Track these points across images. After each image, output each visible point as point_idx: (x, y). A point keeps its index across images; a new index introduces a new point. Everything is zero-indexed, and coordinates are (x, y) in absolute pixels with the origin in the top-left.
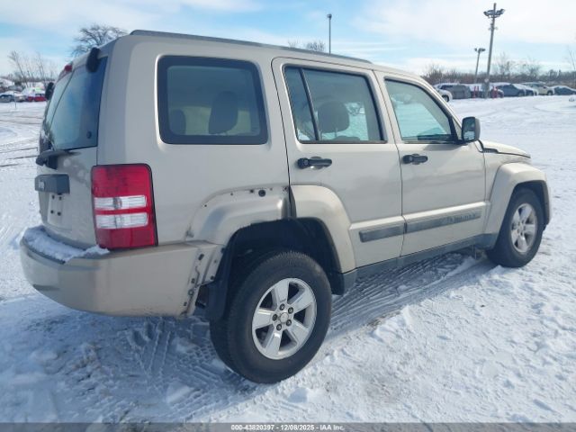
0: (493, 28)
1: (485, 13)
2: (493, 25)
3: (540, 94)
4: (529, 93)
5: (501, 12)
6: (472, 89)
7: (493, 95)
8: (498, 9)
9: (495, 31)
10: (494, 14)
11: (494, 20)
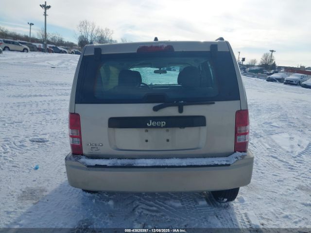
0: (45, 15)
1: (40, 5)
2: (45, 13)
3: (69, 53)
4: (65, 52)
5: (49, 7)
6: (38, 47)
7: (49, 51)
8: (47, 5)
9: (47, 16)
10: (46, 7)
11: (46, 11)
